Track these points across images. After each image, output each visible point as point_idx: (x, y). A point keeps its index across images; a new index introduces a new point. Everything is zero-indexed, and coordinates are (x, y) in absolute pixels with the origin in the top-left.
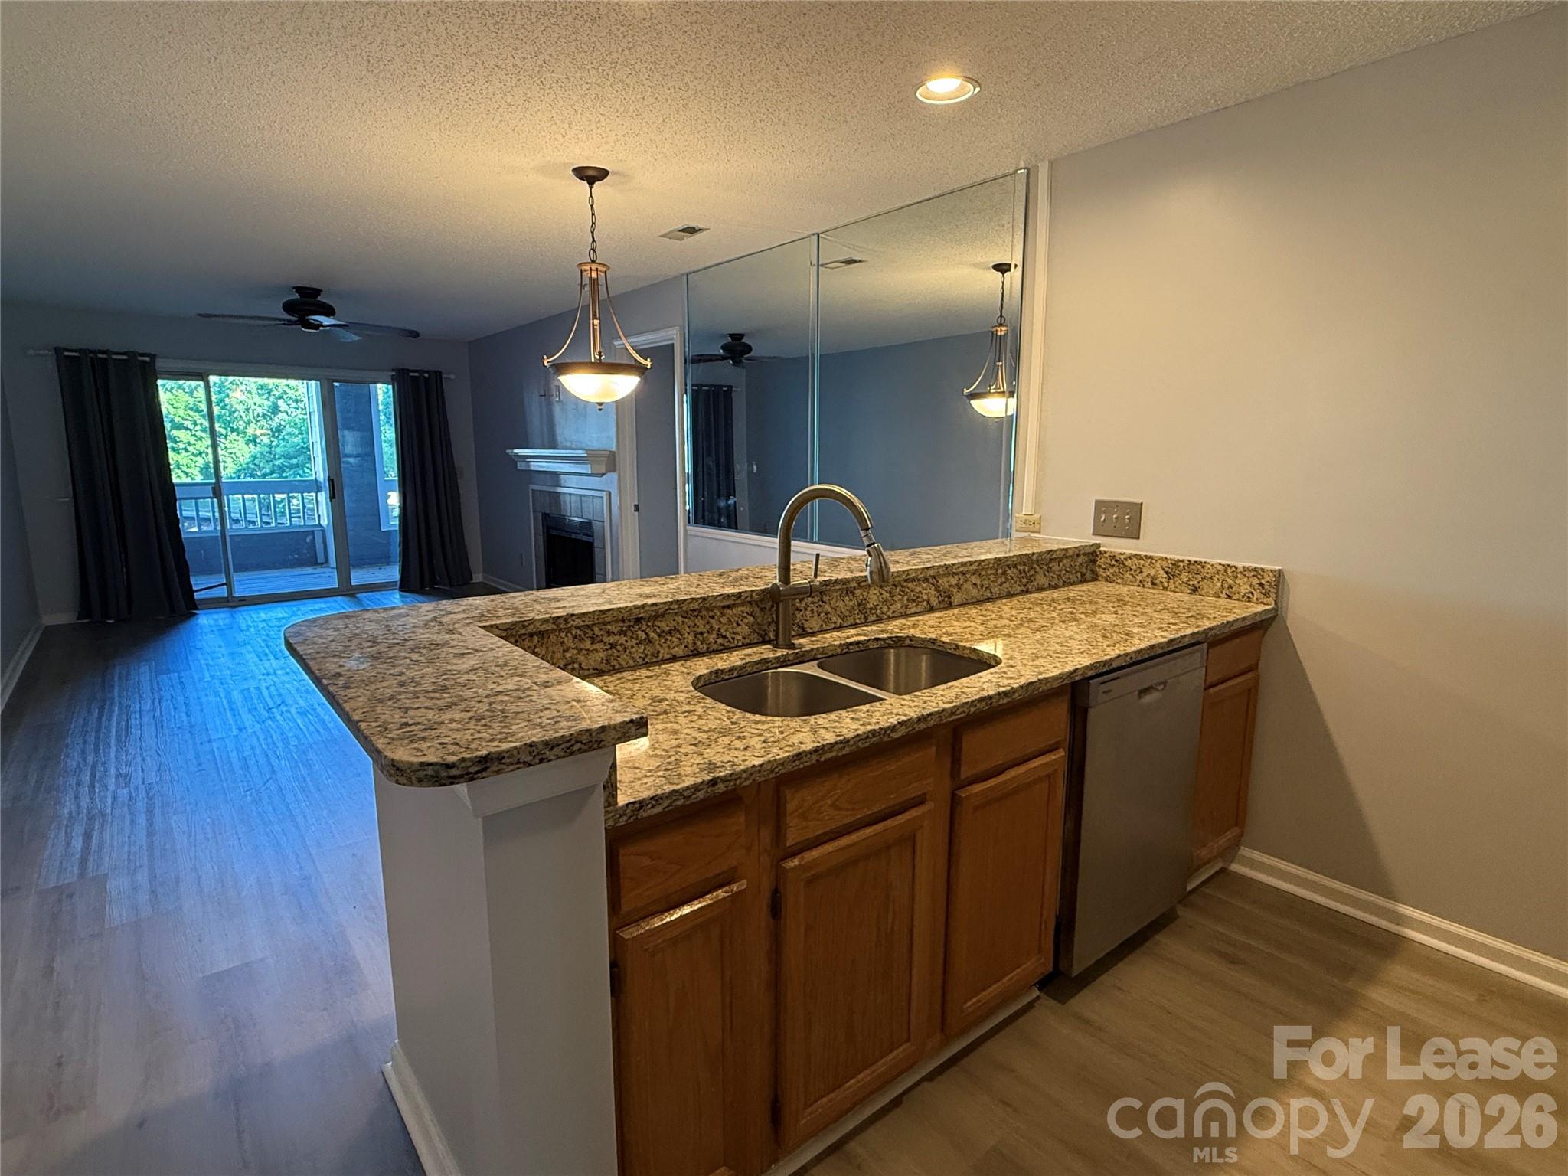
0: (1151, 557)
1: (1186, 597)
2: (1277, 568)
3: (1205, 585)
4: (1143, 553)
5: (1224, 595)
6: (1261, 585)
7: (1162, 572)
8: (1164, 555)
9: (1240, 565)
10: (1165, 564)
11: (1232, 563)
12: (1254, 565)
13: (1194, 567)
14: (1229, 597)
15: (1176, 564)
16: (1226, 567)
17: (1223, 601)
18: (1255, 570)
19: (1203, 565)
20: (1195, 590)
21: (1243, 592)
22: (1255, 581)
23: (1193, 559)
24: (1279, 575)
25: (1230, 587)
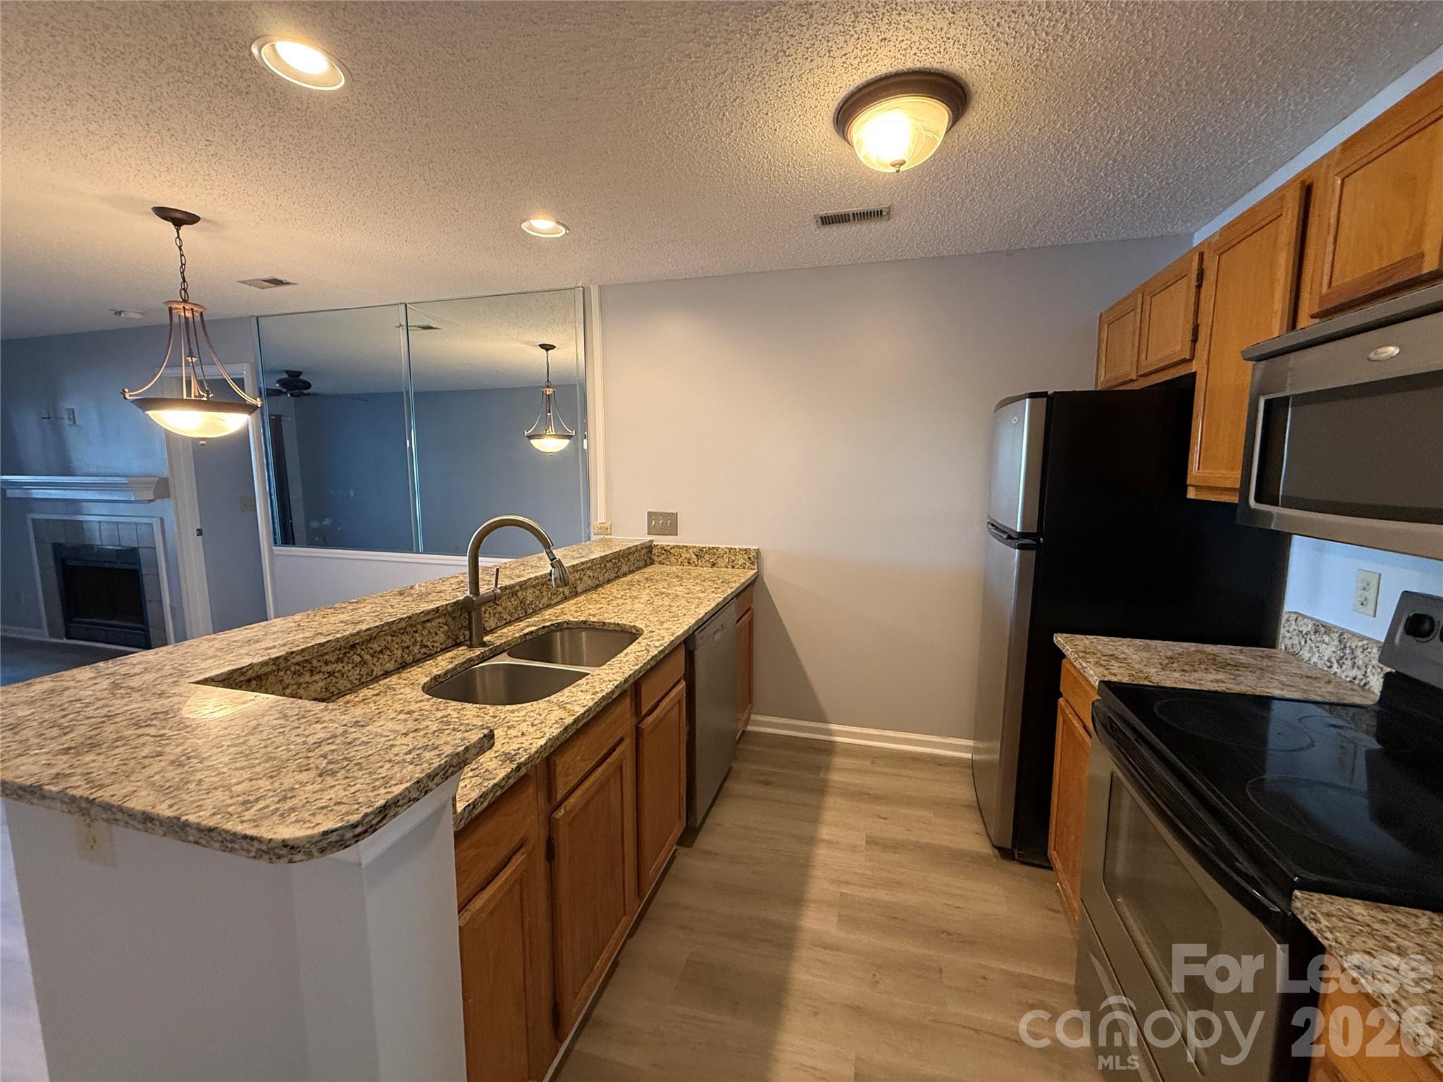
0: (686, 547)
1: (711, 570)
2: (757, 547)
3: (719, 561)
4: (681, 544)
5: (730, 566)
6: (749, 558)
7: (693, 555)
8: (694, 545)
9: (737, 547)
10: (695, 550)
11: (733, 547)
12: (745, 547)
13: (712, 551)
14: (733, 567)
15: (701, 550)
16: (730, 549)
17: (730, 570)
18: (745, 550)
19: (717, 549)
20: (714, 565)
21: (740, 563)
22: (746, 556)
23: (711, 546)
24: (758, 551)
25: (733, 561)
